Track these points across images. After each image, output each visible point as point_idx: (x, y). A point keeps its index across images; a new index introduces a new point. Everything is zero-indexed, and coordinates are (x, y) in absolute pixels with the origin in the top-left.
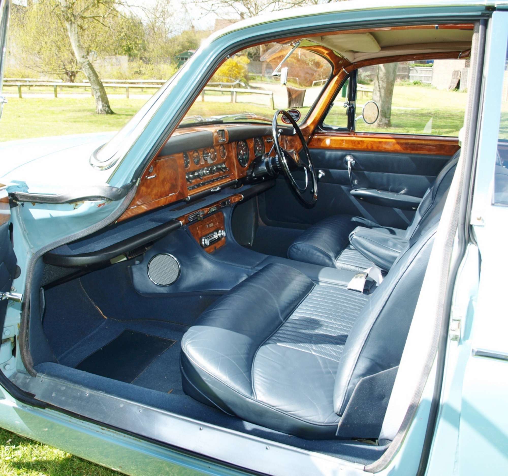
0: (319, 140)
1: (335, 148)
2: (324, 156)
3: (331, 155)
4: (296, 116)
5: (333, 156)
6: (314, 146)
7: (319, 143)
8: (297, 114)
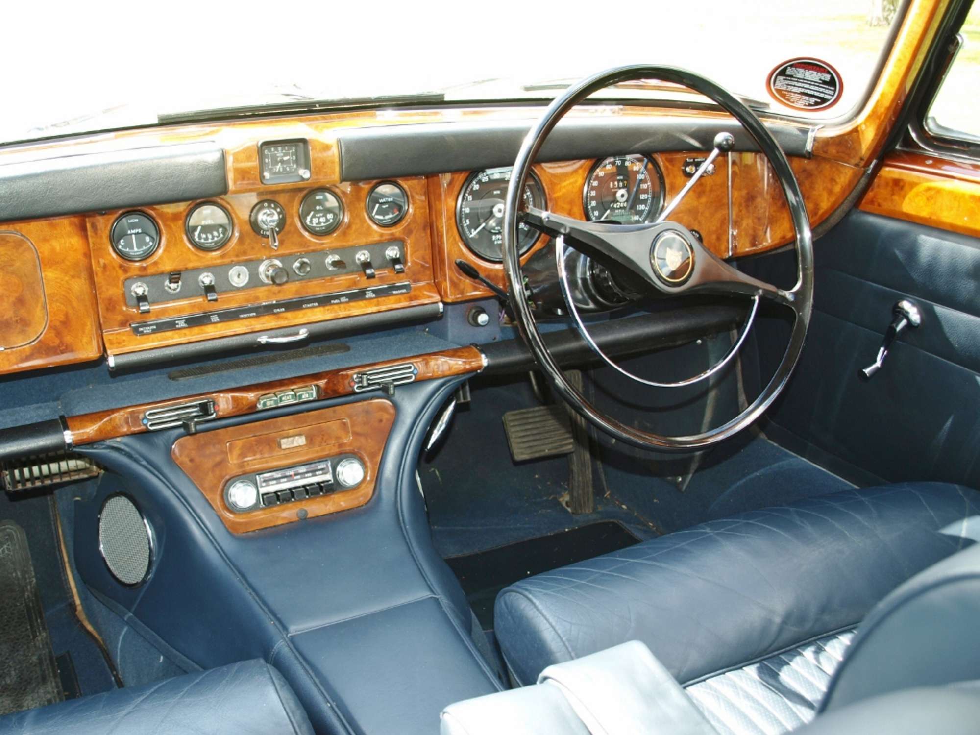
0: (898, 185)
1: (952, 225)
2: (912, 252)
3: (937, 249)
4: (824, 82)
5: (945, 259)
6: (879, 205)
7: (895, 197)
8: (827, 78)
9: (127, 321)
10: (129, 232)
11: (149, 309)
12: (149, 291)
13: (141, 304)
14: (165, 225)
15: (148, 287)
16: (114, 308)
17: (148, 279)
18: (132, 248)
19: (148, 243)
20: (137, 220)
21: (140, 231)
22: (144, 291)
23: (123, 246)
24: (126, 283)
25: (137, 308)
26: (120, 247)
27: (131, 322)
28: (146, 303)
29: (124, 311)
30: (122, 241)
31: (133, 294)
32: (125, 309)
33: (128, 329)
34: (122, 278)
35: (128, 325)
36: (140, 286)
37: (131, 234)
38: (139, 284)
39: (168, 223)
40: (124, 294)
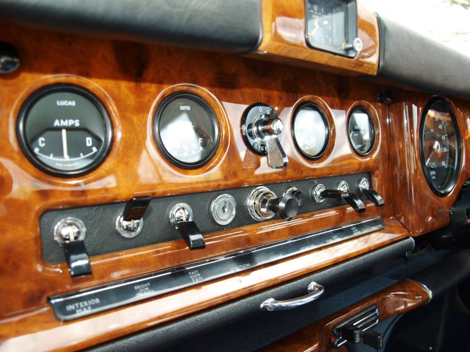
9: (43, 292)
10: (57, 123)
11: (88, 266)
12: (87, 234)
13: (73, 257)
14: (123, 117)
15: (86, 226)
16: (17, 266)
17: (85, 212)
18: (60, 154)
19: (89, 149)
20: (72, 103)
21: (77, 124)
22: (79, 233)
23: (42, 150)
24: (45, 219)
25: (65, 264)
26: (36, 150)
27: (50, 294)
28: (85, 255)
29: (37, 273)
30: (41, 139)
31: (56, 239)
32: (39, 268)
33: (45, 309)
34: (37, 207)
35: (44, 299)
36: (70, 225)
37: (59, 129)
38: (69, 220)
39: (128, 114)
40: (39, 239)
